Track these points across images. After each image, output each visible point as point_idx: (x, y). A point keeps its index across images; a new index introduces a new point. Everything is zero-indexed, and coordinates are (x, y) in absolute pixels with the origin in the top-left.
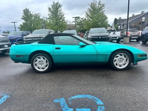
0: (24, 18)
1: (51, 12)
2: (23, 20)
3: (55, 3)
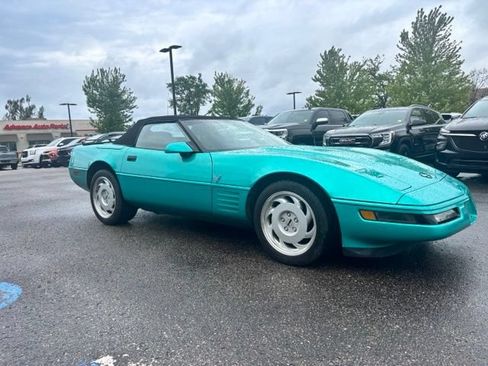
0: (321, 78)
1: (410, 45)
2: (318, 83)
3: (427, 13)
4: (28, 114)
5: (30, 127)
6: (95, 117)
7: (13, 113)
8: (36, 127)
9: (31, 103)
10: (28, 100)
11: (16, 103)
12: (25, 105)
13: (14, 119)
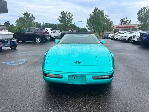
4: (125, 23)
5: (123, 27)
6: (139, 24)
7: (122, 22)
8: (125, 27)
9: (127, 19)
10: (126, 18)
11: (123, 20)
12: (125, 20)
13: (122, 24)
